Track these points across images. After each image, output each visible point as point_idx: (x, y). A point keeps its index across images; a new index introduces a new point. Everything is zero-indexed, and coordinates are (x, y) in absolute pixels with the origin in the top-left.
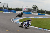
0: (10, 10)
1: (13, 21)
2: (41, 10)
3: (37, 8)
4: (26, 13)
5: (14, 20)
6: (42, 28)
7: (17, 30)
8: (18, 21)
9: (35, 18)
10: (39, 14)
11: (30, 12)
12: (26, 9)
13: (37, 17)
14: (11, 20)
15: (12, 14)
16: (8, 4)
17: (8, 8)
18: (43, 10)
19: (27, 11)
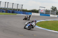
3: (56, 9)
4: (43, 15)
9: (54, 21)
16: (22, 5)
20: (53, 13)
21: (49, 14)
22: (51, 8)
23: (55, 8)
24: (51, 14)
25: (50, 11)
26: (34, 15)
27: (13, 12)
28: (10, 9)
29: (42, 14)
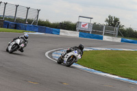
0: (43, 26)
1: (52, 57)
2: (127, 29)
3: (119, 23)
4: (87, 37)
5: (53, 55)
6: (131, 79)
9: (112, 50)
10: (122, 41)
11: (98, 33)
12: (87, 26)
14: (47, 53)
15: (49, 37)
16: (39, 11)
18: (134, 30)
19: (91, 30)
20: (110, 32)
21: (102, 33)
22: (107, 20)
23: (116, 20)
24: (106, 34)
25: (103, 27)
26: (66, 35)
27: (16, 27)
28: (10, 19)
29: (83, 33)
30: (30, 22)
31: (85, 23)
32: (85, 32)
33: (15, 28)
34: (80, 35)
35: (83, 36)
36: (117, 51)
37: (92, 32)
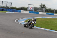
0: (14, 9)
3: (45, 6)
7: (22, 32)
8: (23, 22)
9: (43, 18)
10: (47, 14)
12: (32, 8)
13: (45, 17)
16: (12, 3)
17: (12, 7)
18: (52, 9)
19: (33, 10)
20: (42, 10)
21: (38, 11)
22: (40, 6)
23: (44, 5)
24: (40, 11)
26: (23, 12)
30: (8, 8)
31: (31, 7)
32: (31, 11)
33: (2, 11)
34: (29, 12)
35: (31, 13)
36: (45, 18)
37: (34, 11)
